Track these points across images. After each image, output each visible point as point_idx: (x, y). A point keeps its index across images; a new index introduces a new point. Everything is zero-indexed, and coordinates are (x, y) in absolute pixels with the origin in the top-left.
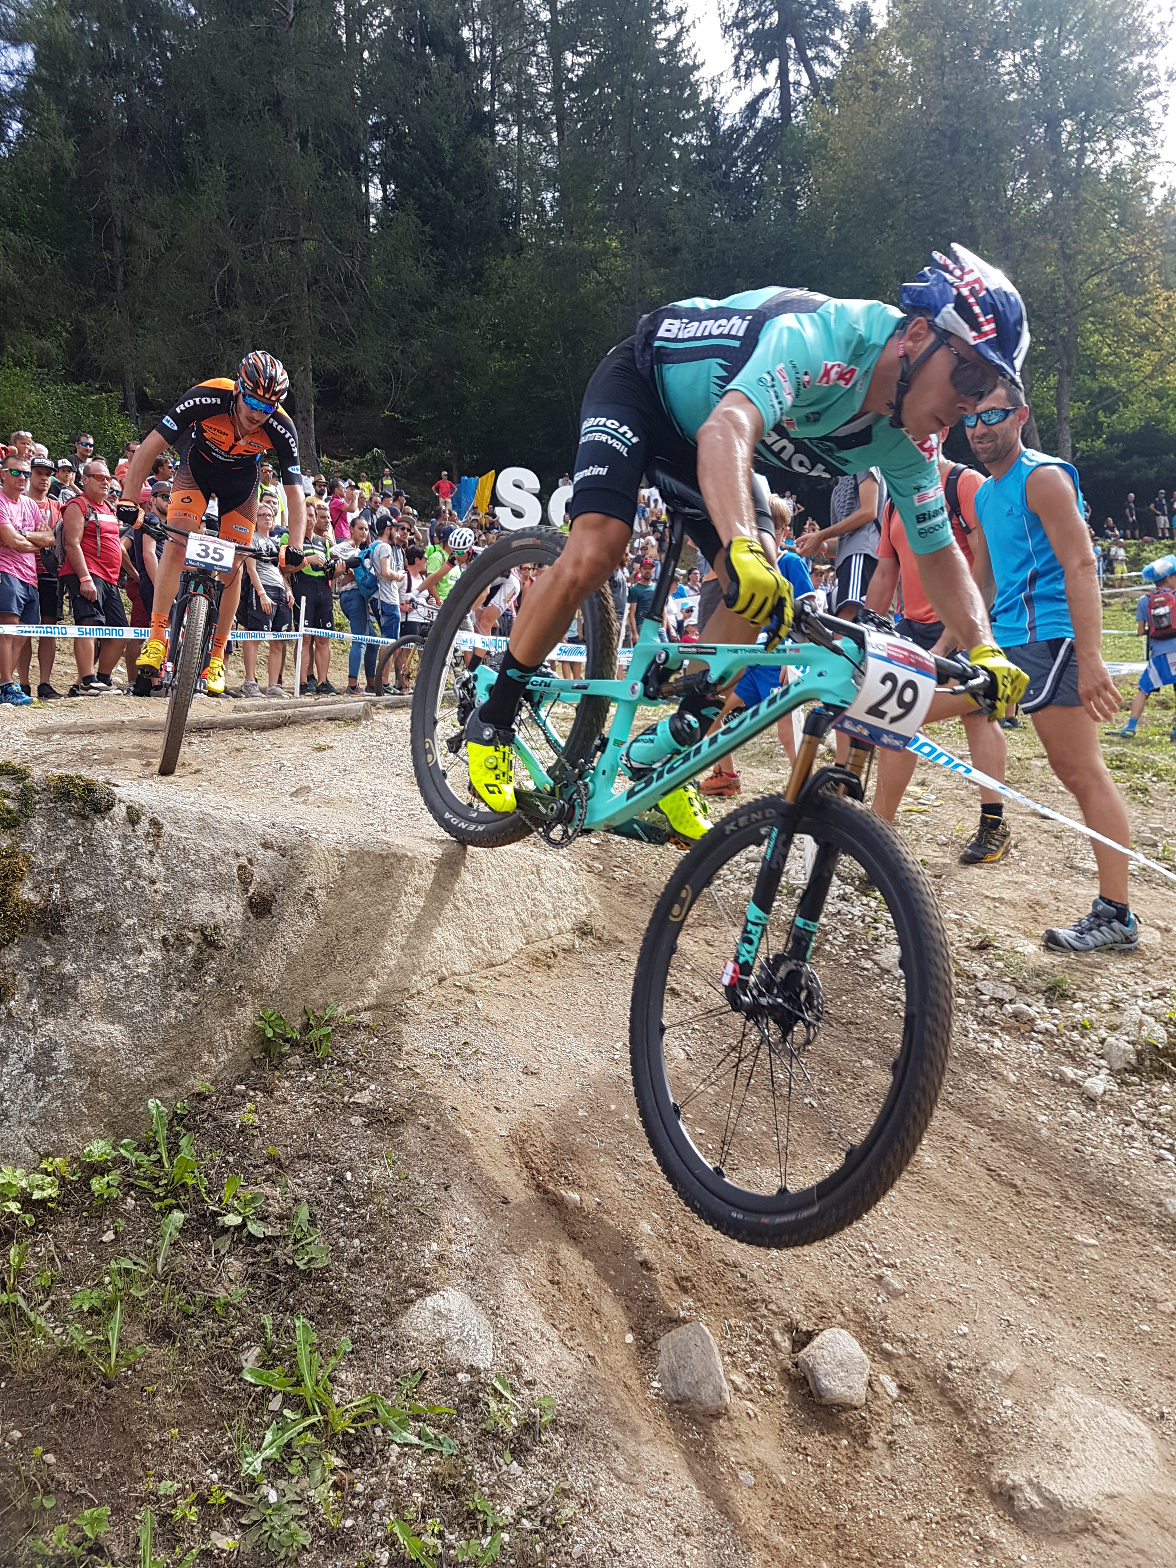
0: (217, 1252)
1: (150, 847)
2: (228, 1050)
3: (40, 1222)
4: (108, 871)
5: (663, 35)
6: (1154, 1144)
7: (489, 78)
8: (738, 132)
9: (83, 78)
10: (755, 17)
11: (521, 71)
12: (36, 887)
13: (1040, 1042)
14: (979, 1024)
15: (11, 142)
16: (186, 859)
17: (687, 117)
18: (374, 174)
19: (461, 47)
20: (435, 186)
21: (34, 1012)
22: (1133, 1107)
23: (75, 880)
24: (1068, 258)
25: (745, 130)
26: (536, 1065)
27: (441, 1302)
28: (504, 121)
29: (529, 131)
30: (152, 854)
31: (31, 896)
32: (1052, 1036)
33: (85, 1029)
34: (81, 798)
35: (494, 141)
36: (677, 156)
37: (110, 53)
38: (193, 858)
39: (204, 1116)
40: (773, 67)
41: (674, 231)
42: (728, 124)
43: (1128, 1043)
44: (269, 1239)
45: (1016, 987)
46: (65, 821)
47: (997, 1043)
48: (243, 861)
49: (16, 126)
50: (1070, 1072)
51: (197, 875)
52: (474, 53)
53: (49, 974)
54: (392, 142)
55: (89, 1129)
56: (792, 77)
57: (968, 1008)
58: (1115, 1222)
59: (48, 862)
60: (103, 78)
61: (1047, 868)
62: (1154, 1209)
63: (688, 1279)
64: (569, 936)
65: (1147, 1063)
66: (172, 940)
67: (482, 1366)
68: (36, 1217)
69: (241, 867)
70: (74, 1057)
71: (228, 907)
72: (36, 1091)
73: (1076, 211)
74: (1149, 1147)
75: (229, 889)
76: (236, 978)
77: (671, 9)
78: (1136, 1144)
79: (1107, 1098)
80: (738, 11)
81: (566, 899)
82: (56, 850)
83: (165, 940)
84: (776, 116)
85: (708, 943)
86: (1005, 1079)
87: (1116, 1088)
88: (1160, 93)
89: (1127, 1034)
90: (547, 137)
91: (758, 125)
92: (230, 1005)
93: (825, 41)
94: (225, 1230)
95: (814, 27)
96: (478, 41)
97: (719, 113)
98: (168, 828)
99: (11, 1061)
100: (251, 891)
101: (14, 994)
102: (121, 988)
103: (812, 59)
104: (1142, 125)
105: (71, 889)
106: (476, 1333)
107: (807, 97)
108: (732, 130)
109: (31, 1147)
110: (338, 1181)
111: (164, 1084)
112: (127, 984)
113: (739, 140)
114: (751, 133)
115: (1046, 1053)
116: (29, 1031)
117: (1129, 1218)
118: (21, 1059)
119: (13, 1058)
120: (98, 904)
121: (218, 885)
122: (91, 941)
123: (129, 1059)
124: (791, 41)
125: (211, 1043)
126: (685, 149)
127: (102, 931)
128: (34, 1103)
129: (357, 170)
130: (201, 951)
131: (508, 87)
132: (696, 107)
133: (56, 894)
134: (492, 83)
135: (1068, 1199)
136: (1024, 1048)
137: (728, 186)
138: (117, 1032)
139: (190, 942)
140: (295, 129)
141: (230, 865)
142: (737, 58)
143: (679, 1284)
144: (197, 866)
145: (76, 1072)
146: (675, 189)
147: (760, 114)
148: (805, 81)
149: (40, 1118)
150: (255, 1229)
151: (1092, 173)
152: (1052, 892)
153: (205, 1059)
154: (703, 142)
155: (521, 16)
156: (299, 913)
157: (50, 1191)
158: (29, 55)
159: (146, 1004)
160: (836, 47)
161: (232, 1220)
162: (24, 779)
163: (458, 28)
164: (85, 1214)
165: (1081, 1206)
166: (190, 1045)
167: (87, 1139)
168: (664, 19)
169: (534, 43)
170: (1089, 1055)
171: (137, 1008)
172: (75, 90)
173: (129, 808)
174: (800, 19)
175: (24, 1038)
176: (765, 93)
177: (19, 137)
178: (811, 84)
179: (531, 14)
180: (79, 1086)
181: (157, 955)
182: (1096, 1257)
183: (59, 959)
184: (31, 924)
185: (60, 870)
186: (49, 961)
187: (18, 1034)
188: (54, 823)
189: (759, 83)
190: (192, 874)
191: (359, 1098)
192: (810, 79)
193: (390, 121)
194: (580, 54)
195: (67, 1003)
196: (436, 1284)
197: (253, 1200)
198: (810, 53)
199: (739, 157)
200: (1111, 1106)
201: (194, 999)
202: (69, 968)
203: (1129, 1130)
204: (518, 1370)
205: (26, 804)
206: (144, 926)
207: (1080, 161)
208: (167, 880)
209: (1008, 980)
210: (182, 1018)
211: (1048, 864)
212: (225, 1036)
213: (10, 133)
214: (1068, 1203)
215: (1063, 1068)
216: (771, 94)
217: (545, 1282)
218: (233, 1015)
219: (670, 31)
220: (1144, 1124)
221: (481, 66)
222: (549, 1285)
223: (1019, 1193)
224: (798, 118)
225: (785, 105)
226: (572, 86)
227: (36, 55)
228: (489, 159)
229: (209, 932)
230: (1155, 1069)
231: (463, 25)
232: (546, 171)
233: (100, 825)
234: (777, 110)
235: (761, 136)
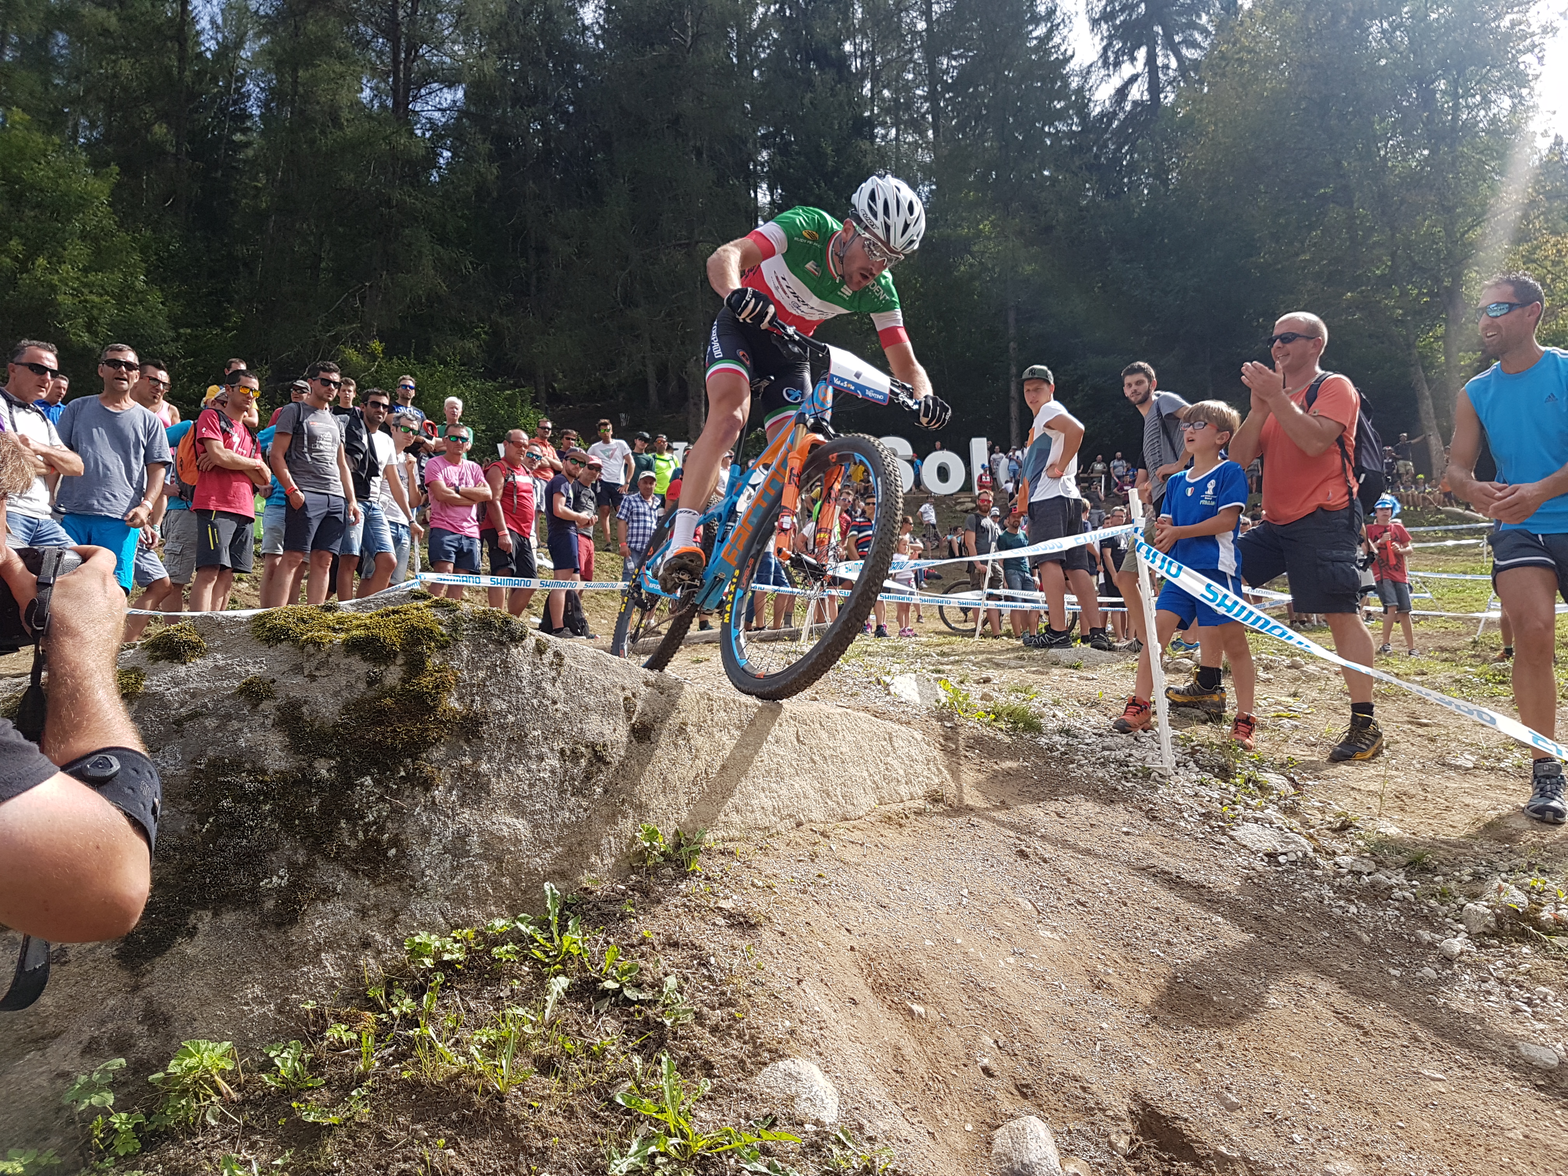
0: (597, 1012)
1: (554, 673)
2: (611, 855)
3: (449, 981)
4: (519, 690)
5: (1035, 34)
6: (1511, 999)
7: (869, 86)
8: (1108, 116)
9: (505, 111)
10: (1122, 10)
11: (899, 76)
12: (461, 698)
13: (1397, 909)
14: (1335, 893)
15: (441, 168)
16: (582, 686)
17: (1058, 106)
18: (762, 180)
19: (843, 60)
20: (819, 187)
21: (454, 802)
22: (1491, 967)
23: (493, 695)
24: (1449, 210)
25: (1115, 114)
26: (887, 901)
27: (792, 1066)
28: (883, 124)
29: (905, 131)
30: (554, 680)
31: (457, 705)
32: (1410, 903)
33: (494, 820)
34: (501, 629)
35: (873, 142)
36: (1049, 143)
37: (529, 85)
38: (588, 686)
39: (590, 906)
40: (1141, 54)
41: (1046, 212)
42: (1098, 109)
43: (1488, 907)
44: (641, 1002)
45: (1376, 862)
46: (486, 646)
47: (1353, 909)
48: (628, 693)
49: (447, 154)
50: (1426, 935)
51: (591, 701)
52: (856, 65)
53: (467, 771)
54: (779, 149)
55: (493, 908)
56: (1160, 61)
57: (1324, 879)
58: (1465, 1061)
59: (471, 678)
60: (522, 108)
61: (1418, 766)
62: (1506, 1051)
63: (1027, 1086)
64: (921, 802)
65: (1508, 927)
66: (568, 753)
67: (827, 1121)
68: (446, 976)
69: (626, 699)
70: (484, 843)
71: (615, 730)
72: (451, 870)
73: (1453, 164)
74: (1506, 1001)
75: (616, 715)
76: (620, 791)
77: (1042, 9)
78: (1492, 998)
79: (1464, 958)
80: (1106, 5)
81: (919, 768)
82: (478, 669)
83: (562, 752)
84: (1144, 98)
85: (1058, 815)
86: (1359, 939)
87: (1475, 950)
88: (1534, 46)
89: (1487, 901)
90: (922, 134)
91: (1128, 108)
92: (614, 815)
93: (1194, 26)
94: (605, 993)
95: (1180, 14)
96: (859, 53)
97: (1090, 100)
98: (567, 661)
99: (433, 842)
100: (634, 719)
101: (438, 785)
102: (526, 788)
103: (1179, 43)
104: (1520, 79)
105: (489, 702)
106: (823, 1093)
107: (1175, 78)
108: (1102, 114)
109: (444, 918)
110: (704, 965)
111: (557, 876)
112: (531, 786)
113: (1110, 123)
114: (1121, 116)
115: (1402, 919)
116: (449, 817)
117: (1480, 1058)
118: (440, 841)
119: (434, 839)
120: (509, 716)
121: (607, 711)
122: (503, 747)
123: (529, 850)
124: (1158, 29)
125: (598, 846)
126: (1056, 136)
127: (511, 740)
128: (449, 880)
129: (746, 179)
130: (591, 763)
131: (886, 93)
132: (1067, 97)
133: (477, 706)
134: (872, 90)
135: (1417, 1040)
136: (1381, 914)
137: (1100, 166)
138: (522, 826)
139: (582, 755)
140: (691, 143)
141: (617, 695)
142: (1105, 50)
143: (1019, 1090)
144: (591, 693)
145: (484, 857)
146: (1046, 173)
147: (1129, 98)
148: (1174, 63)
149: (453, 894)
150: (630, 994)
151: (1471, 126)
152: (1419, 784)
153: (593, 860)
154: (1074, 128)
155: (899, 27)
156: (675, 744)
157: (457, 955)
158: (460, 94)
159: (545, 804)
160: (1204, 31)
161: (610, 985)
162: (455, 611)
163: (840, 44)
164: (486, 976)
165: (1430, 1047)
166: (580, 845)
167: (491, 916)
168: (1036, 20)
169: (911, 51)
170: (1447, 920)
171: (538, 806)
172: (498, 120)
173: (537, 640)
174: (1167, 6)
175: (445, 824)
176: (1134, 79)
177: (448, 164)
178: (1179, 66)
179: (908, 25)
180: (486, 869)
181: (556, 763)
182: (1443, 1090)
183: (476, 760)
184: (455, 728)
185: (482, 684)
186: (468, 761)
187: (439, 820)
188: (477, 648)
189: (1127, 70)
190: (586, 699)
191: (723, 904)
192: (1178, 60)
193: (778, 131)
194: (955, 58)
195: (480, 797)
196: (788, 1052)
197: (630, 970)
198: (1177, 39)
199: (1109, 139)
200: (1468, 965)
201: (585, 804)
202: (484, 767)
203: (1485, 986)
204: (861, 1128)
205: (456, 630)
206: (546, 739)
207: (1455, 119)
208: (566, 702)
209: (1368, 855)
210: (574, 819)
211: (1419, 763)
212: (610, 842)
213: (441, 161)
214: (1416, 1044)
215: (1420, 931)
216: (1140, 79)
217: (889, 1070)
218: (617, 824)
219: (1041, 30)
220: (1501, 981)
221: (862, 75)
222: (894, 1074)
223: (1366, 1034)
224: (1169, 97)
225: (1155, 88)
226: (947, 88)
227: (465, 94)
228: (869, 158)
229: (598, 748)
230: (1516, 933)
231: (845, 41)
232: (923, 167)
233: (514, 651)
234: (1146, 93)
235: (1131, 116)
